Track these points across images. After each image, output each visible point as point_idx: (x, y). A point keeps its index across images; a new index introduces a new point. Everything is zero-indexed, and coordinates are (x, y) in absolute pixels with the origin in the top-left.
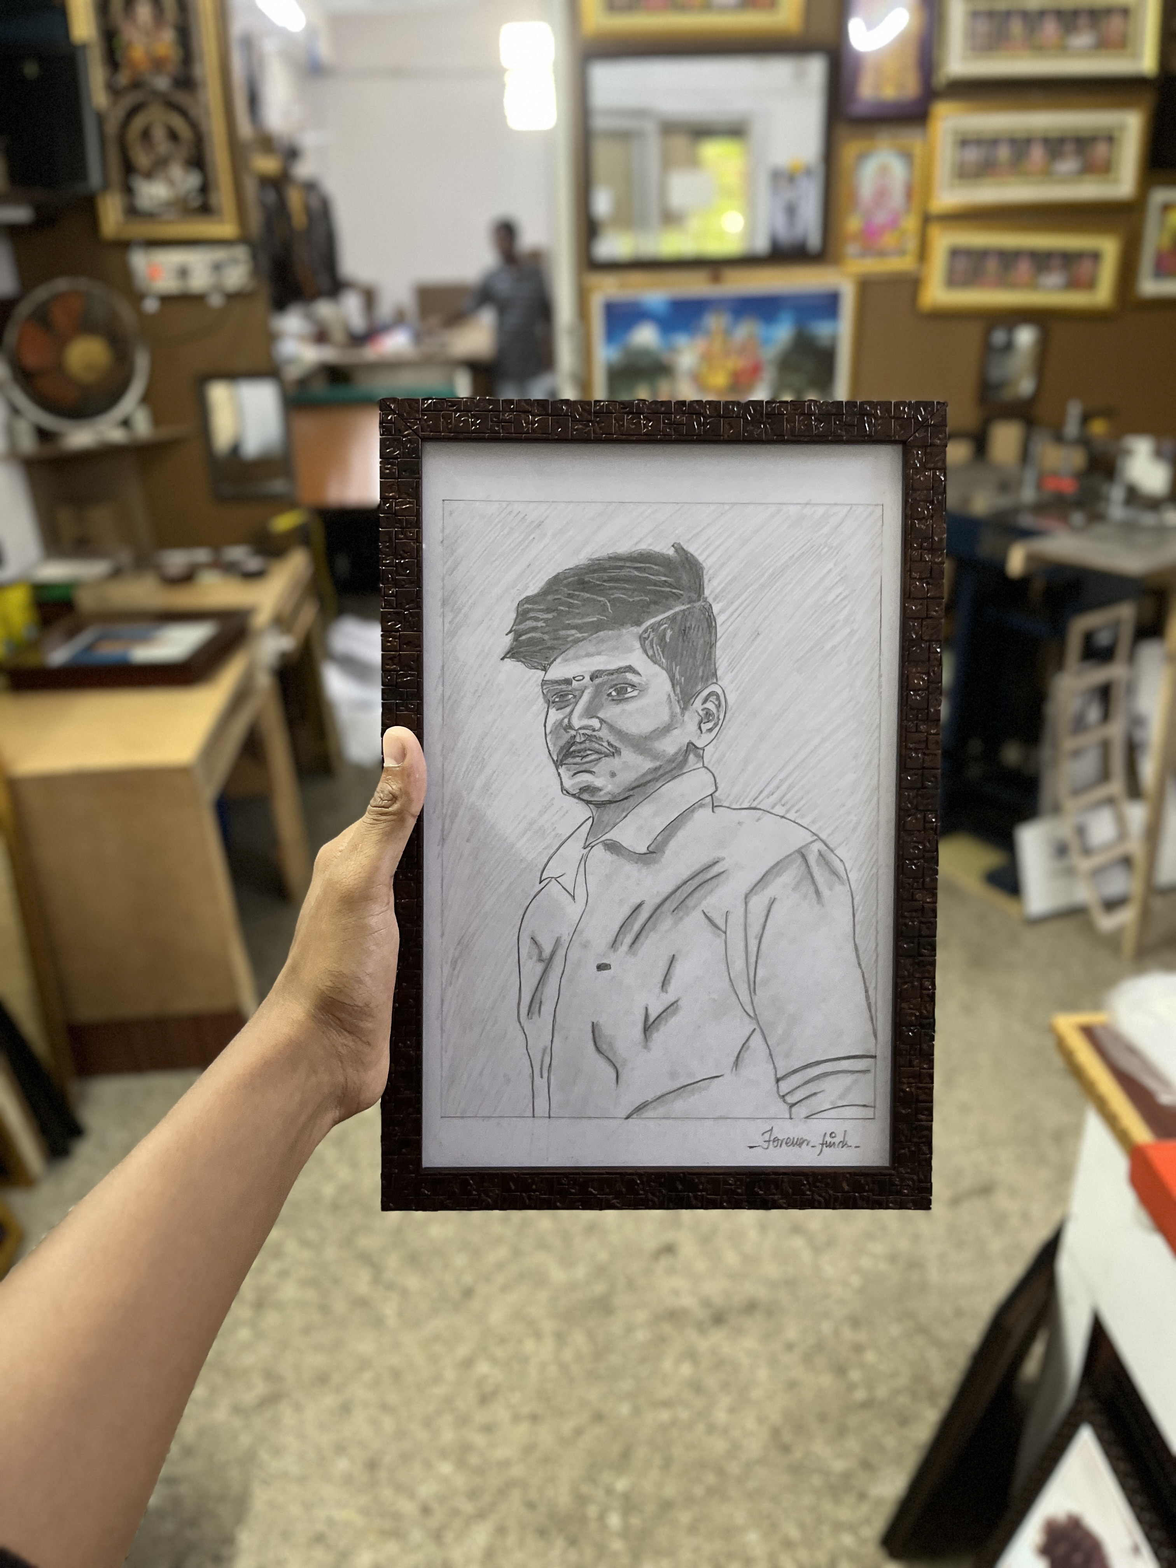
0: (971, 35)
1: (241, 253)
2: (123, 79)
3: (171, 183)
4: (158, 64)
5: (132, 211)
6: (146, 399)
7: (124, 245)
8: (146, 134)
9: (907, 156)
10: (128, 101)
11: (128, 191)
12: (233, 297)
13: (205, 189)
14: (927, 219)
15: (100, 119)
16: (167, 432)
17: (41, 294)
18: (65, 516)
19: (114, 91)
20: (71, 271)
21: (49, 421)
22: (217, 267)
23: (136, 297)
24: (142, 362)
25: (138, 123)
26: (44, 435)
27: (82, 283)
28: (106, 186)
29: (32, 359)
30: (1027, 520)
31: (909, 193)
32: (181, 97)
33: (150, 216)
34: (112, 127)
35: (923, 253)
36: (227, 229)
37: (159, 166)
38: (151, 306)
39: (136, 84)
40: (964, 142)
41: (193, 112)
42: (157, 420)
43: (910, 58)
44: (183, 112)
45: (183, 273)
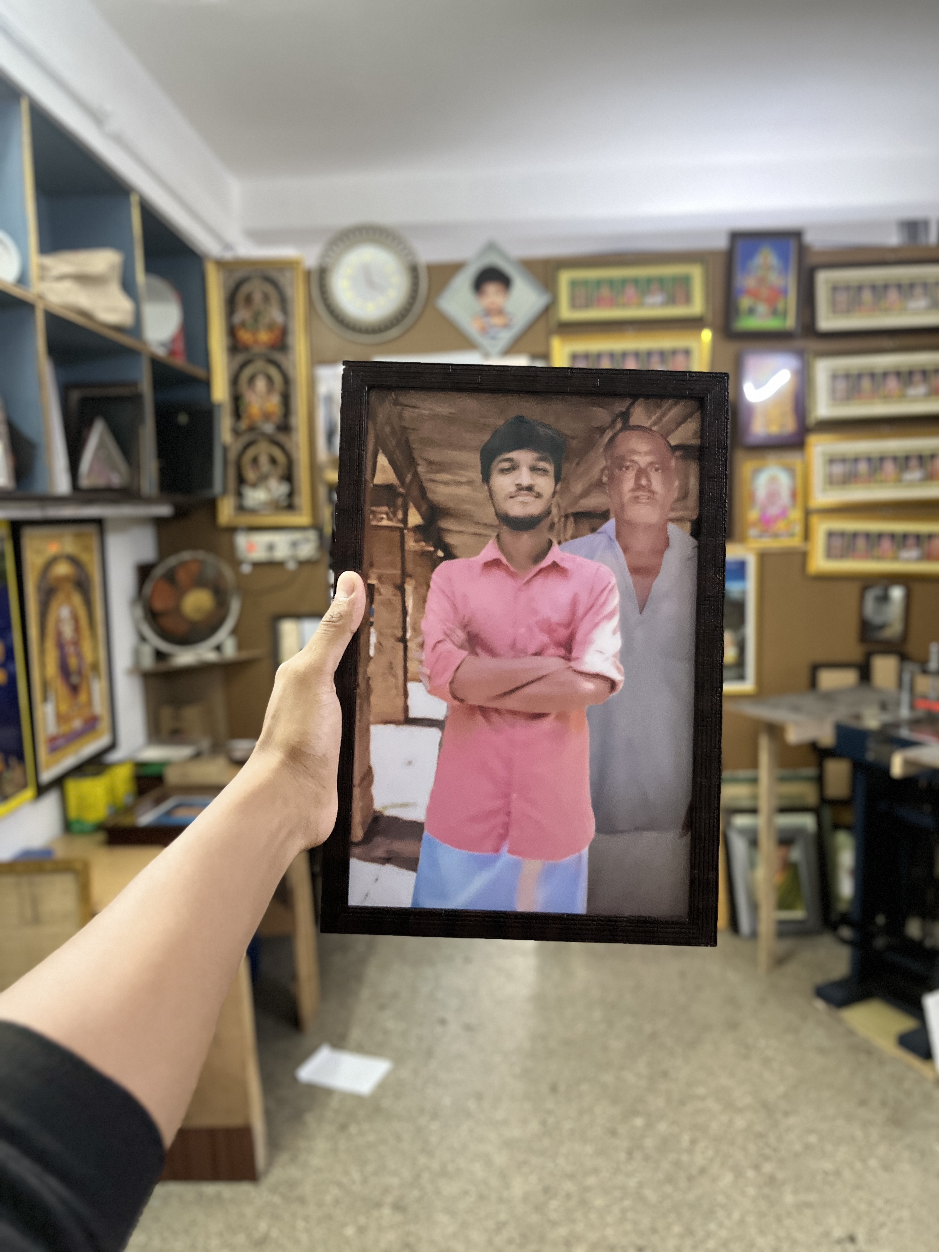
0: (833, 392)
1: (312, 535)
2: (243, 425)
3: (269, 490)
4: (267, 416)
5: (241, 508)
6: (234, 632)
7: (232, 530)
8: (255, 461)
9: (790, 470)
10: (245, 439)
11: (239, 495)
12: (303, 564)
13: (291, 494)
14: (808, 513)
15: (225, 449)
16: (246, 655)
17: (172, 561)
18: (166, 713)
19: (236, 432)
20: (194, 547)
21: (164, 646)
22: (294, 545)
23: (235, 562)
24: (235, 606)
25: (250, 453)
26: (160, 656)
27: (201, 555)
28: (225, 491)
29: (159, 605)
30: (905, 733)
31: (794, 495)
32: (282, 438)
33: (253, 511)
34: (232, 455)
35: (807, 535)
36: (303, 519)
37: (262, 479)
38: (246, 569)
39: (252, 428)
40: (832, 461)
41: (288, 446)
42: (240, 646)
43: (788, 407)
44: (281, 447)
45: (271, 547)
